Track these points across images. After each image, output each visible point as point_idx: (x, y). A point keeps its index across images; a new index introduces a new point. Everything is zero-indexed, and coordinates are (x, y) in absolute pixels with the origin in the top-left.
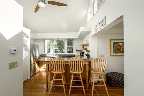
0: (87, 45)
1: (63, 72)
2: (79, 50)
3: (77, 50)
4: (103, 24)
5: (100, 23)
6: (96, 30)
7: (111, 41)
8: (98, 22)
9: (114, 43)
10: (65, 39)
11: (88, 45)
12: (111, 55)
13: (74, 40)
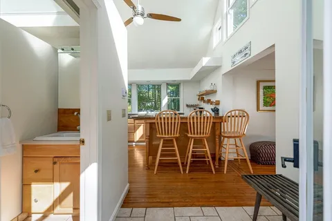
0: (213, 92)
1: (178, 135)
2: (192, 106)
3: (187, 106)
4: (247, 54)
5: (240, 52)
6: (233, 63)
7: (258, 83)
8: (237, 51)
9: (265, 88)
10: (164, 82)
11: (216, 92)
12: (258, 109)
13: (182, 84)
